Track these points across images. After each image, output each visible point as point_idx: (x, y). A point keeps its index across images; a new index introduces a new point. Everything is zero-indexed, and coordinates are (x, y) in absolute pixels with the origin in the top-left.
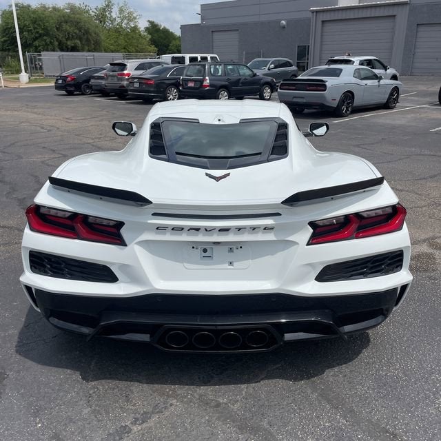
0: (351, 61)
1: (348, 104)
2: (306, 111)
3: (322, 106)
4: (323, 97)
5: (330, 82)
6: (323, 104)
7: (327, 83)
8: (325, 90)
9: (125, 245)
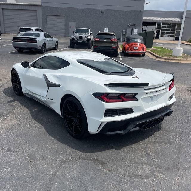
0: (31, 29)
1: (44, 48)
2: (24, 51)
3: (36, 49)
4: (36, 45)
5: (38, 39)
6: (36, 48)
7: (36, 39)
8: (36, 42)
9: (138, 100)
